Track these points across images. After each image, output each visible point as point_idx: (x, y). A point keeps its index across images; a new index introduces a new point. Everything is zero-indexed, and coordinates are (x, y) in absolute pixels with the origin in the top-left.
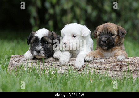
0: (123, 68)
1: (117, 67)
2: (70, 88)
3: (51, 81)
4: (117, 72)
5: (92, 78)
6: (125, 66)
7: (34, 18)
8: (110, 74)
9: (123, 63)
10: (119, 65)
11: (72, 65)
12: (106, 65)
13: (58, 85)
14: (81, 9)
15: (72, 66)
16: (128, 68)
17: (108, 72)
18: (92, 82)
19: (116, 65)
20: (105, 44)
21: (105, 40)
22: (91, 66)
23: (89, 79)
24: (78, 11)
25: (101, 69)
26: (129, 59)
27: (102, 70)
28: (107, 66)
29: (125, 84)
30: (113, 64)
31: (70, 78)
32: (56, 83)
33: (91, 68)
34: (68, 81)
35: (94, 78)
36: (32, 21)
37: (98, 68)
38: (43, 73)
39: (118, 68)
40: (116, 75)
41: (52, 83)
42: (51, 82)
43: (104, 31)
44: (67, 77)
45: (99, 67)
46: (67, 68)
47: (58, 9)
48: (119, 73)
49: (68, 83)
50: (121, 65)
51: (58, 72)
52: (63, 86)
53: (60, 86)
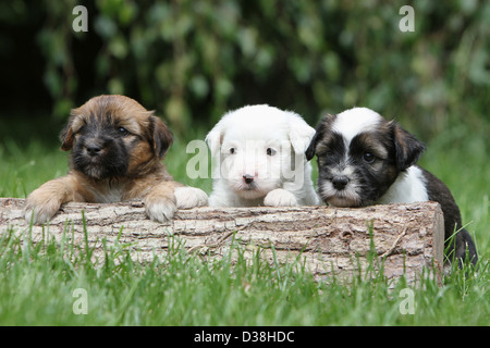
0: (356, 243)
1: (334, 240)
2: (172, 313)
3: (108, 287)
4: (333, 259)
5: (250, 278)
6: (362, 235)
7: (60, 71)
8: (312, 263)
9: (355, 228)
10: (341, 234)
11: (183, 233)
12: (298, 233)
13: (133, 300)
14: (221, 40)
15: (181, 236)
16: (372, 244)
17: (303, 259)
18: (250, 290)
19: (332, 234)
20: (94, 159)
21: (96, 147)
22: (245, 238)
23: (239, 282)
24: (210, 48)
25: (281, 246)
26: (374, 210)
27: (283, 249)
28: (300, 238)
29: (359, 298)
30: (321, 230)
31: (174, 276)
32: (127, 294)
33: (245, 243)
34: (165, 289)
35: (254, 276)
36: (52, 81)
37: (270, 242)
38: (85, 262)
39: (336, 244)
40: (329, 269)
41: (114, 294)
42: (111, 292)
43: (96, 118)
44: (165, 275)
45: (273, 239)
46: (166, 245)
47: (140, 42)
48: (343, 262)
49: (167, 293)
50: (346, 234)
51: (134, 257)
52: (148, 304)
53: (139, 306)
